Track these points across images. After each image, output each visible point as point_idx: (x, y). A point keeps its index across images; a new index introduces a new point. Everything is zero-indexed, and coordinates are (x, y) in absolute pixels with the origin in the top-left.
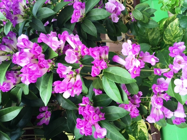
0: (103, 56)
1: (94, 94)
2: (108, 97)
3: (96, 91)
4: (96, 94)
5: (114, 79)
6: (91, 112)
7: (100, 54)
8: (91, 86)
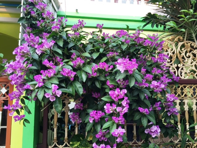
0: (120, 121)
1: (106, 118)
2: (104, 124)
3: (107, 119)
4: (105, 119)
5: (111, 126)
6: (99, 116)
7: (121, 120)
8: (109, 117)
